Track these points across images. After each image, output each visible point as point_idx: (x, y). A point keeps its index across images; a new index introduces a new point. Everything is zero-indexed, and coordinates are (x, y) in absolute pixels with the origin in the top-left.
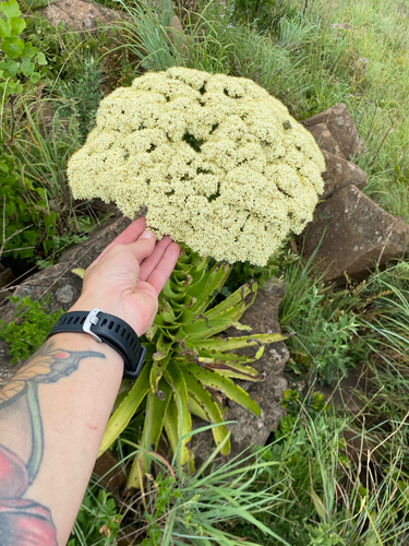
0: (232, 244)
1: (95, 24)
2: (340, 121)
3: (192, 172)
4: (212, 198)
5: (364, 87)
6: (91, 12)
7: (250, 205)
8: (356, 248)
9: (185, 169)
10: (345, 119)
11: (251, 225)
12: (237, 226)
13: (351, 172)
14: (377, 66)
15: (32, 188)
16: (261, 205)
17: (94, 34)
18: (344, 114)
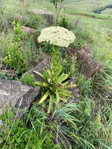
0: (62, 44)
1: (30, 31)
2: (86, 48)
3: (56, 36)
4: (59, 38)
5: (92, 42)
6: (29, 29)
7: (64, 38)
8: (92, 70)
9: (55, 35)
10: (87, 47)
11: (65, 41)
12: (63, 41)
13: (89, 56)
14: (94, 37)
15: (22, 59)
16: (66, 38)
17: (30, 33)
18: (87, 46)
